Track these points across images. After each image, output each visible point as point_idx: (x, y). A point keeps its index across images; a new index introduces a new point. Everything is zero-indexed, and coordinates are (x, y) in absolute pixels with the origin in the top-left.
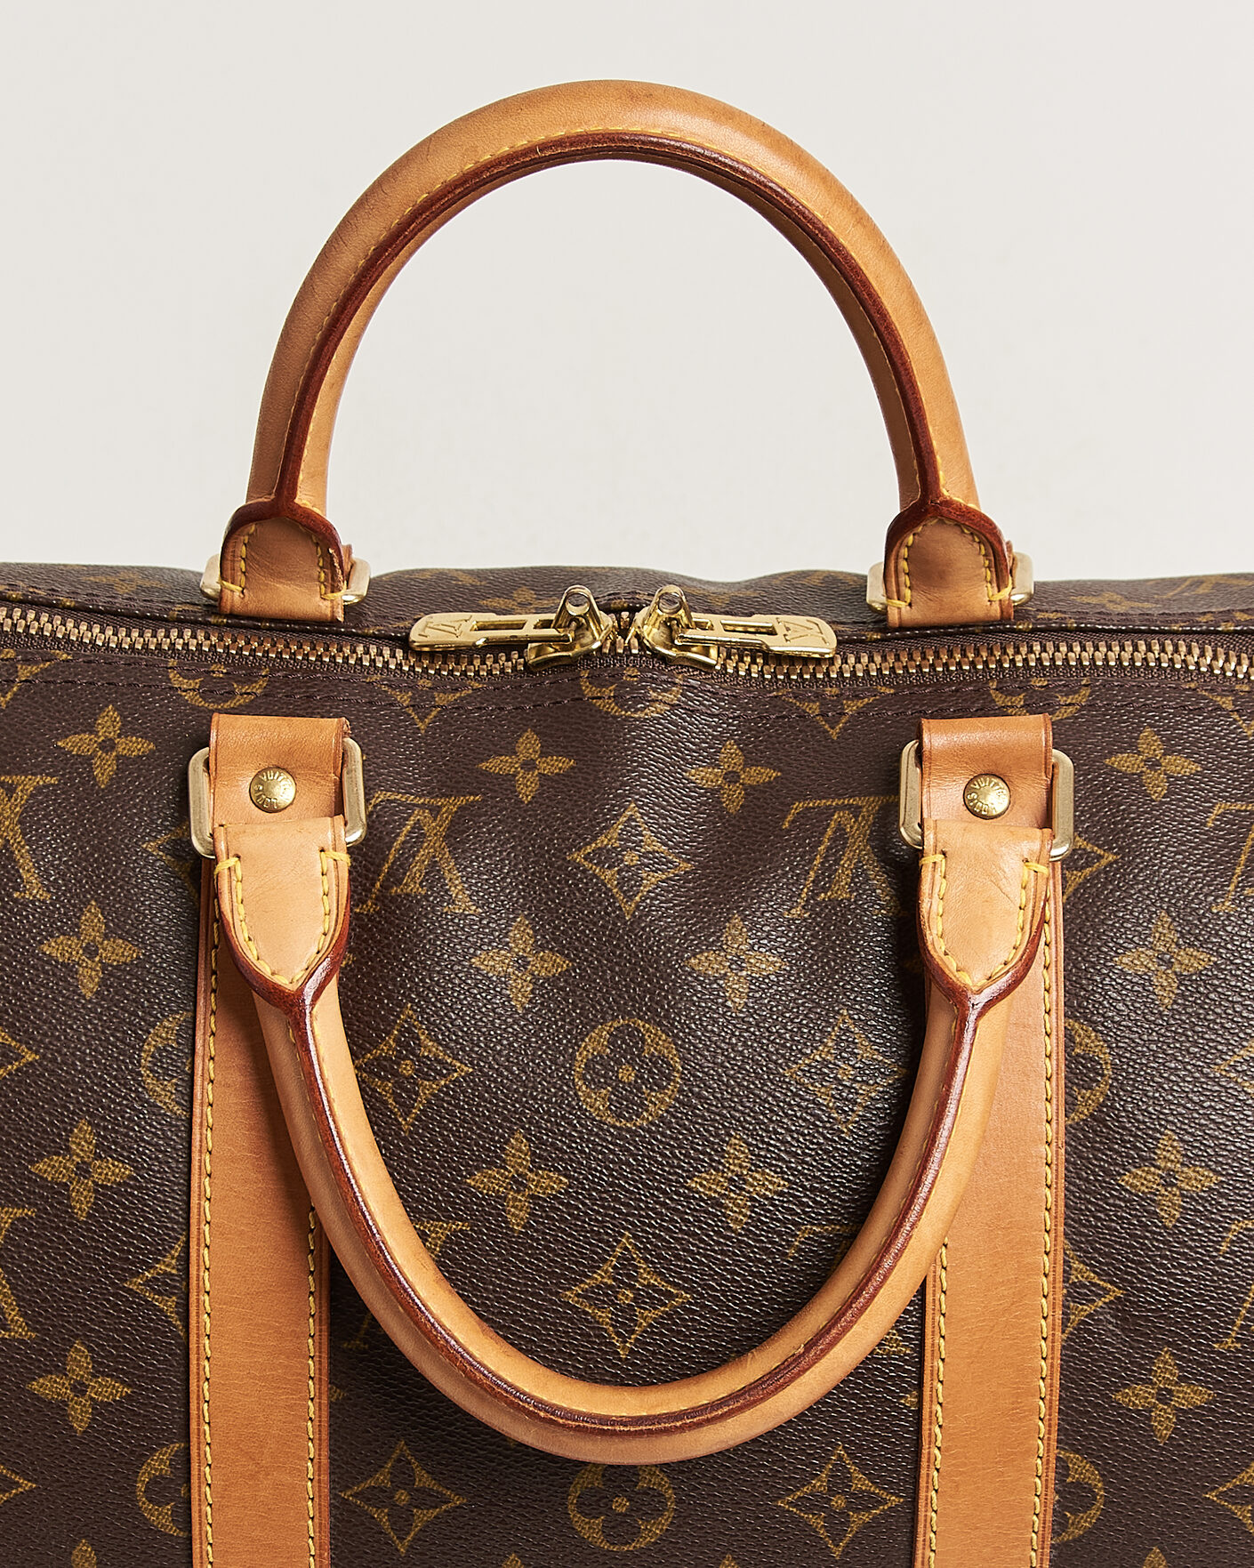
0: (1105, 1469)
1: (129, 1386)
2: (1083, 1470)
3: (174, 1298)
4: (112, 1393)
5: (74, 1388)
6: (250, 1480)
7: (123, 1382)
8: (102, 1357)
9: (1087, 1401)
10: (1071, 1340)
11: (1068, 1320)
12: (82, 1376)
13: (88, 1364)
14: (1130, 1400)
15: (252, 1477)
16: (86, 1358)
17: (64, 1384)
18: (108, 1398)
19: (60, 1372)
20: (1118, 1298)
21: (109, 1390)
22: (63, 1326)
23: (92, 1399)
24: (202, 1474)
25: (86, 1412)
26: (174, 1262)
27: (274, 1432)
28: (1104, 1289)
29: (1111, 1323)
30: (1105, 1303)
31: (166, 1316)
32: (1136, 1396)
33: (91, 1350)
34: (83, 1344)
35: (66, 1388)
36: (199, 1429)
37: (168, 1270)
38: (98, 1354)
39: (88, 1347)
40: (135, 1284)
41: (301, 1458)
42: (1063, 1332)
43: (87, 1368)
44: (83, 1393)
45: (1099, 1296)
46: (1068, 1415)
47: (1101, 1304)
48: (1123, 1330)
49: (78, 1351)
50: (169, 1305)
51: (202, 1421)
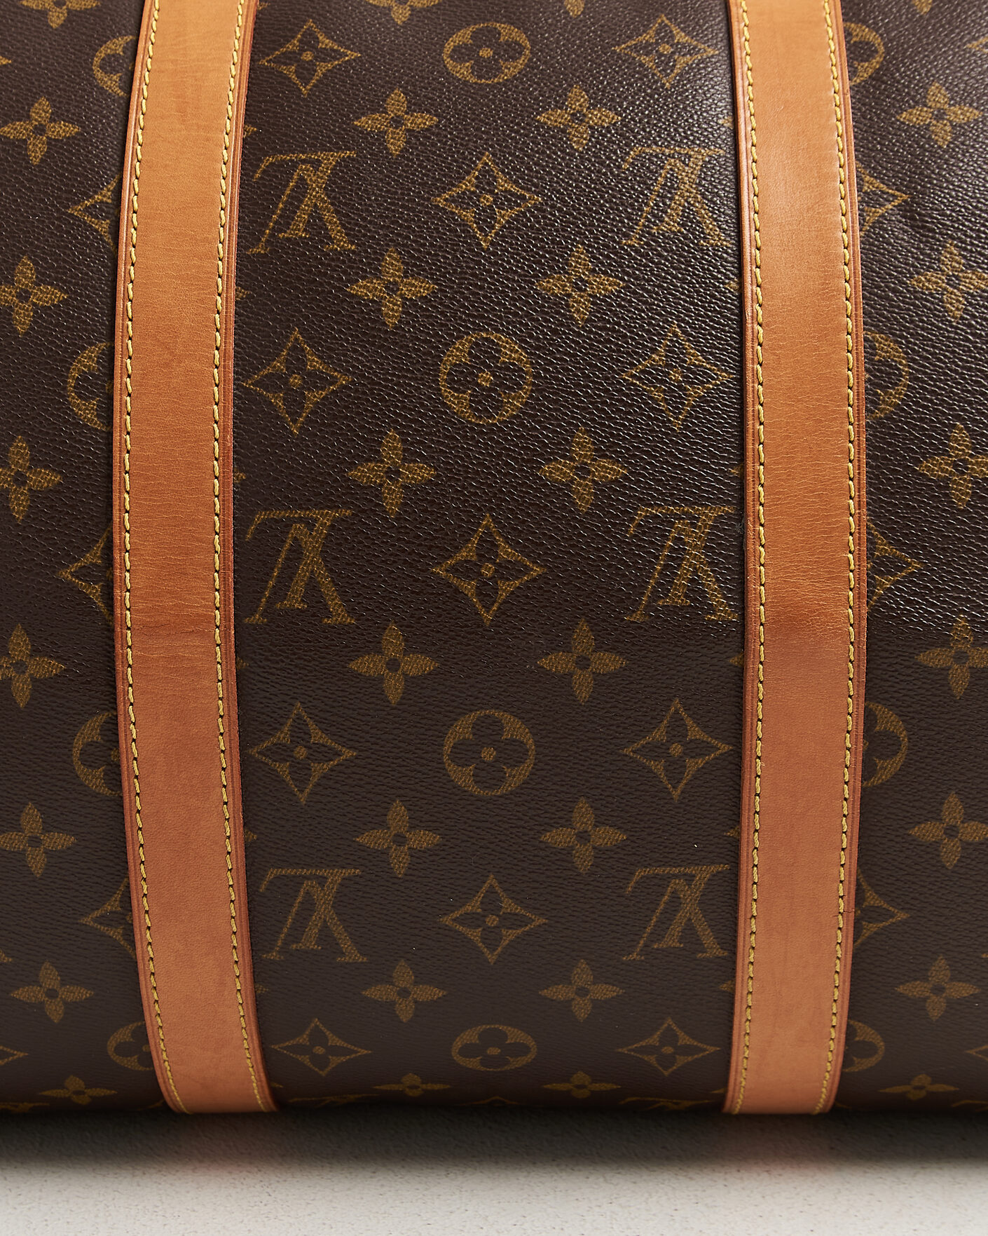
0: (908, 347)
1: (66, 292)
2: (888, 348)
3: (108, 221)
4: (51, 298)
5: (19, 296)
6: (164, 368)
7: (61, 289)
8: (46, 269)
9: (887, 287)
10: (868, 236)
11: (864, 220)
12: (27, 285)
13: (33, 274)
14: (923, 285)
15: (167, 365)
16: (31, 270)
17: (11, 292)
18: (47, 302)
19: (9, 282)
20: (905, 201)
21: (50, 295)
22: (15, 245)
23: (34, 304)
24: (124, 365)
25: (28, 316)
26: (109, 193)
27: (187, 322)
28: (893, 195)
29: (900, 222)
30: (894, 206)
31: (101, 235)
32: (929, 281)
33: (36, 263)
34: (30, 258)
35: (13, 296)
36: (123, 324)
37: (105, 199)
38: (42, 267)
39: (33, 261)
40: (76, 210)
41: (209, 346)
42: (861, 230)
43: (31, 278)
44: (27, 299)
45: (890, 202)
46: (870, 299)
47: (890, 207)
48: (912, 227)
49: (25, 264)
50: (104, 226)
51: (125, 316)
